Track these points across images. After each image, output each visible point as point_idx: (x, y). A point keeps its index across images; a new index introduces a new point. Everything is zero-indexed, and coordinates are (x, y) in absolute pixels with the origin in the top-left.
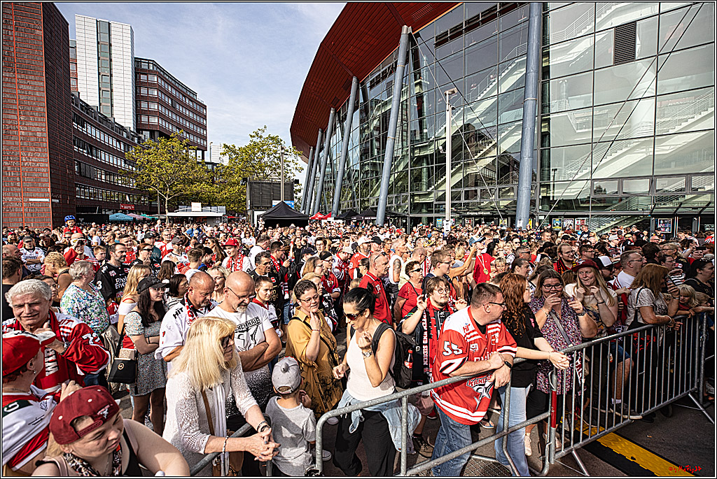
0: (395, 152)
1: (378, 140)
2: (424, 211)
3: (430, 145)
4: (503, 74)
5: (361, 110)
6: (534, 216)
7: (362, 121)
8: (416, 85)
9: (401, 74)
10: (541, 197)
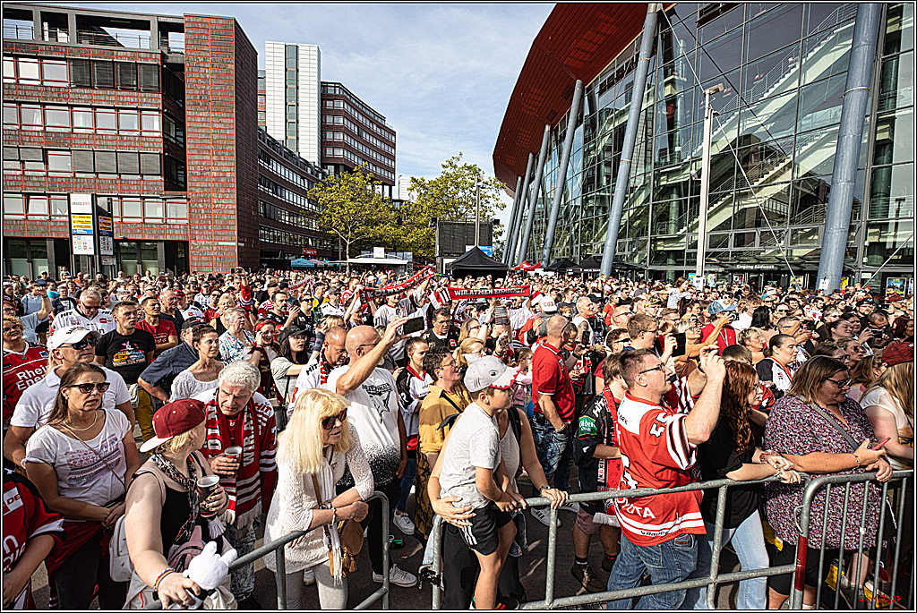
0: (632, 180)
1: (608, 164)
2: (671, 261)
3: (684, 170)
4: (811, 55)
5: (585, 126)
6: (853, 274)
7: (586, 140)
8: (666, 84)
9: (645, 70)
10: (867, 243)
